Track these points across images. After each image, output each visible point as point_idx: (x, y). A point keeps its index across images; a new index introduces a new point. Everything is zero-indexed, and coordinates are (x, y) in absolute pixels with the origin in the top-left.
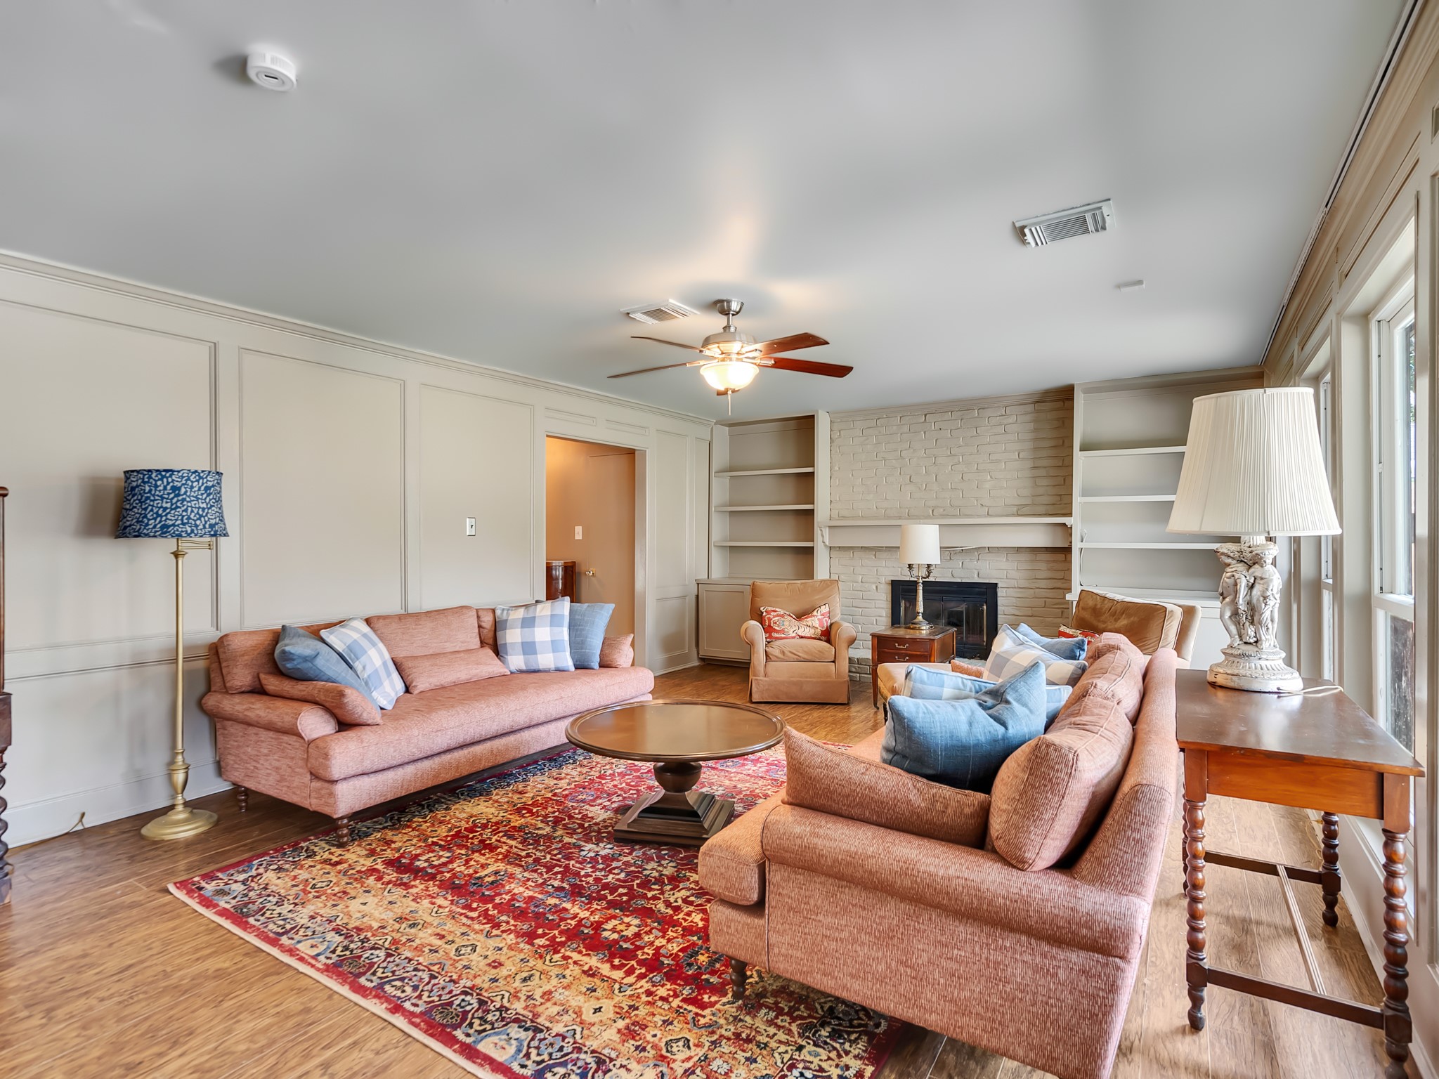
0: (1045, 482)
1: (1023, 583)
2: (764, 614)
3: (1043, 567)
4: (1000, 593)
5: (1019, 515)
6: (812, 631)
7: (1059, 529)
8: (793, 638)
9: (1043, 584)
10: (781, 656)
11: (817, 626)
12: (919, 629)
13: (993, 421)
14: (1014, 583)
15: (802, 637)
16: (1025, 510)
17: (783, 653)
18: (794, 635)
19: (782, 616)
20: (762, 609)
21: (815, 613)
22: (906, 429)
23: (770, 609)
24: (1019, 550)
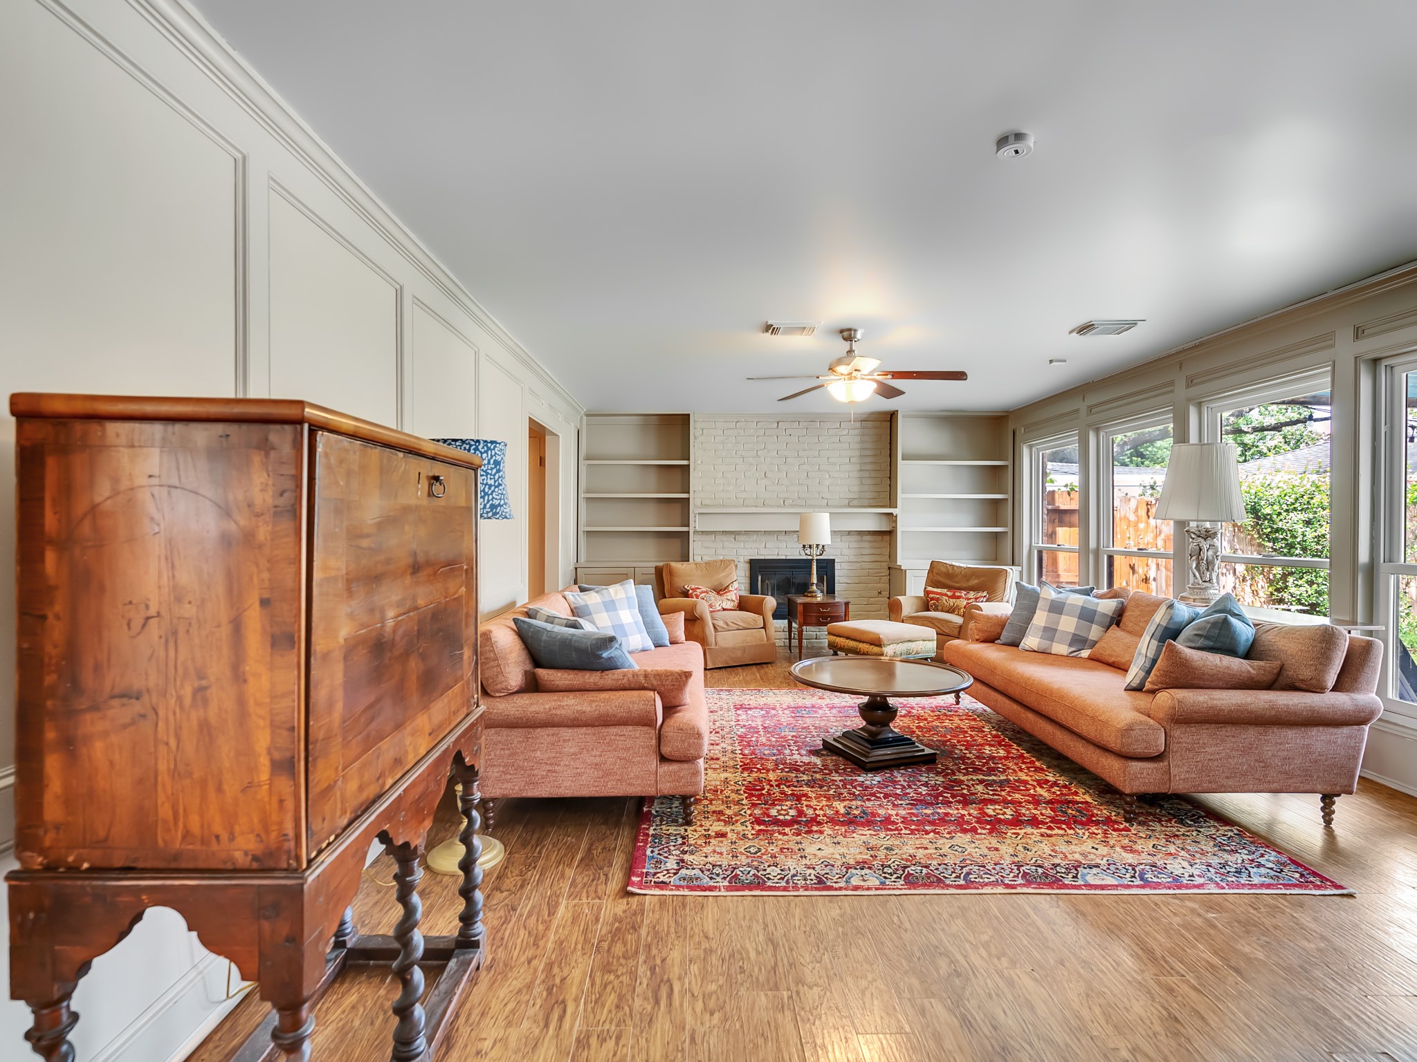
0: (869, 482)
1: (853, 559)
2: (691, 591)
3: (867, 545)
4: (837, 566)
5: (849, 506)
6: (732, 604)
7: (884, 518)
8: (719, 611)
9: (867, 558)
10: (725, 626)
11: (734, 599)
12: (816, 596)
13: (831, 432)
14: (846, 558)
15: (724, 610)
16: (855, 503)
17: (727, 625)
18: (720, 608)
19: (706, 592)
20: (686, 587)
21: (730, 589)
22: (762, 433)
23: (693, 587)
24: (849, 533)
